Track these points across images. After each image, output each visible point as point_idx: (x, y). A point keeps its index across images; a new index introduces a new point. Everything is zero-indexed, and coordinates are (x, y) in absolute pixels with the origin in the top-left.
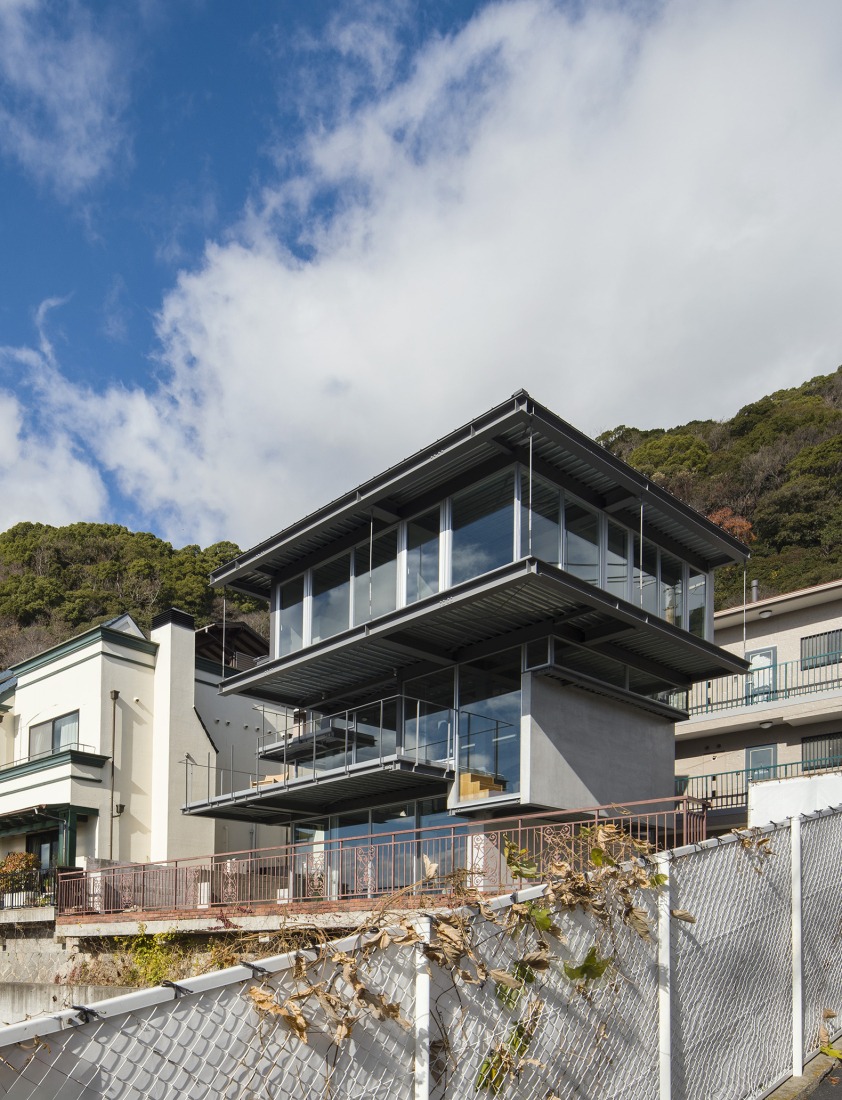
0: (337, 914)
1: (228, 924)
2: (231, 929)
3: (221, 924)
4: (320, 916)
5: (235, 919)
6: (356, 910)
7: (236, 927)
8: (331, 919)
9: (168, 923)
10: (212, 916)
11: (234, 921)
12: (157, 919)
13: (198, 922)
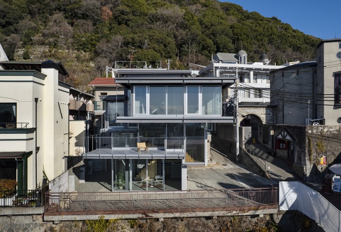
0: (192, 213)
1: (148, 216)
2: (149, 218)
3: (144, 216)
4: (185, 214)
6: (198, 212)
7: (151, 217)
10: (140, 213)
11: (150, 215)
12: (111, 214)
13: (133, 215)
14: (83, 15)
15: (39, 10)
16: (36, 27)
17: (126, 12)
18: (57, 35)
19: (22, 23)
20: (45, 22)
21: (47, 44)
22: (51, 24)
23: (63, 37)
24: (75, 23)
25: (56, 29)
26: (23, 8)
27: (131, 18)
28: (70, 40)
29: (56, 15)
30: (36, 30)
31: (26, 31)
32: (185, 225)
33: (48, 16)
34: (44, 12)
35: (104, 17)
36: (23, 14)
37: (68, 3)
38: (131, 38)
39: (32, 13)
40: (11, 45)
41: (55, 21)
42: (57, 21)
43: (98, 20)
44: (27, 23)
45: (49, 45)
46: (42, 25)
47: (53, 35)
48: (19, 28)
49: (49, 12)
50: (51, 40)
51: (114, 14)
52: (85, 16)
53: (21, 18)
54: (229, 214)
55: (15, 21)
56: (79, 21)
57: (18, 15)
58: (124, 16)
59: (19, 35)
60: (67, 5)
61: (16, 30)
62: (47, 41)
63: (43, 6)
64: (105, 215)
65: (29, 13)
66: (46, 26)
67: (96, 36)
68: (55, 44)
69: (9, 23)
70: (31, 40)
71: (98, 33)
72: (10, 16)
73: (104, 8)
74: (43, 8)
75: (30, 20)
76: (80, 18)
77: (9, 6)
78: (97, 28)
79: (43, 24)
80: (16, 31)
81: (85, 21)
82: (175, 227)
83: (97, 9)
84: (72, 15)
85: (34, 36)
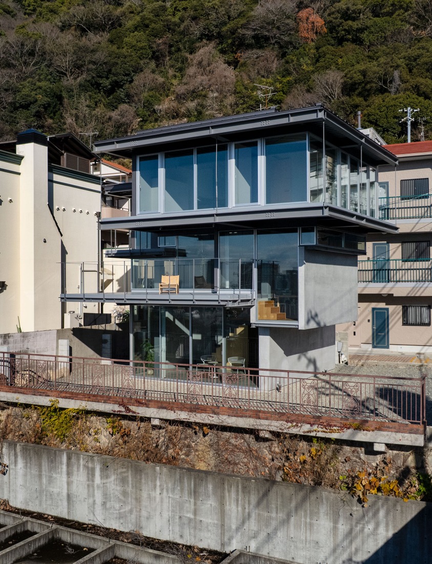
0: (211, 415)
1: (128, 410)
2: (131, 414)
3: (123, 409)
4: (198, 415)
5: (133, 407)
6: (224, 414)
7: (134, 412)
8: (206, 418)
9: (78, 402)
10: (115, 402)
11: (133, 408)
12: (69, 398)
13: (104, 405)
14: (255, 37)
15: (171, 46)
16: (164, 83)
17: (354, 12)
18: (203, 93)
19: (139, 79)
20: (181, 70)
21: (184, 116)
22: (191, 71)
23: (216, 94)
24: (242, 61)
25: (201, 79)
26: (142, 48)
27: (369, 23)
28: (231, 99)
29: (202, 51)
30: (164, 90)
31: (146, 94)
32: (211, 446)
33: (188, 55)
34: (179, 50)
35: (305, 34)
36: (142, 62)
37: (226, 19)
38: (360, 71)
39: (157, 57)
40: (119, 127)
41: (200, 63)
42: (205, 63)
43: (291, 43)
44: (147, 77)
45: (188, 117)
46: (175, 76)
47: (194, 94)
48: (132, 92)
49: (189, 48)
50: (192, 105)
51: (327, 23)
52: (260, 41)
53: (138, 70)
54: (294, 431)
55: (126, 78)
56: (249, 53)
57: (132, 66)
58: (350, 22)
59: (133, 105)
60: (225, 24)
61: (128, 96)
62: (183, 110)
63: (177, 38)
64: (60, 400)
65: (152, 57)
66: (182, 76)
67: (285, 80)
68: (200, 113)
69: (117, 85)
70: (154, 111)
71: (290, 74)
72: (118, 71)
73: (303, 14)
74: (177, 42)
75: (153, 72)
76: (250, 47)
77: (117, 51)
78: (287, 62)
79: (178, 74)
80: (129, 98)
81: (260, 52)
82: (189, 446)
83: (288, 18)
84: (233, 44)
85: (159, 101)
